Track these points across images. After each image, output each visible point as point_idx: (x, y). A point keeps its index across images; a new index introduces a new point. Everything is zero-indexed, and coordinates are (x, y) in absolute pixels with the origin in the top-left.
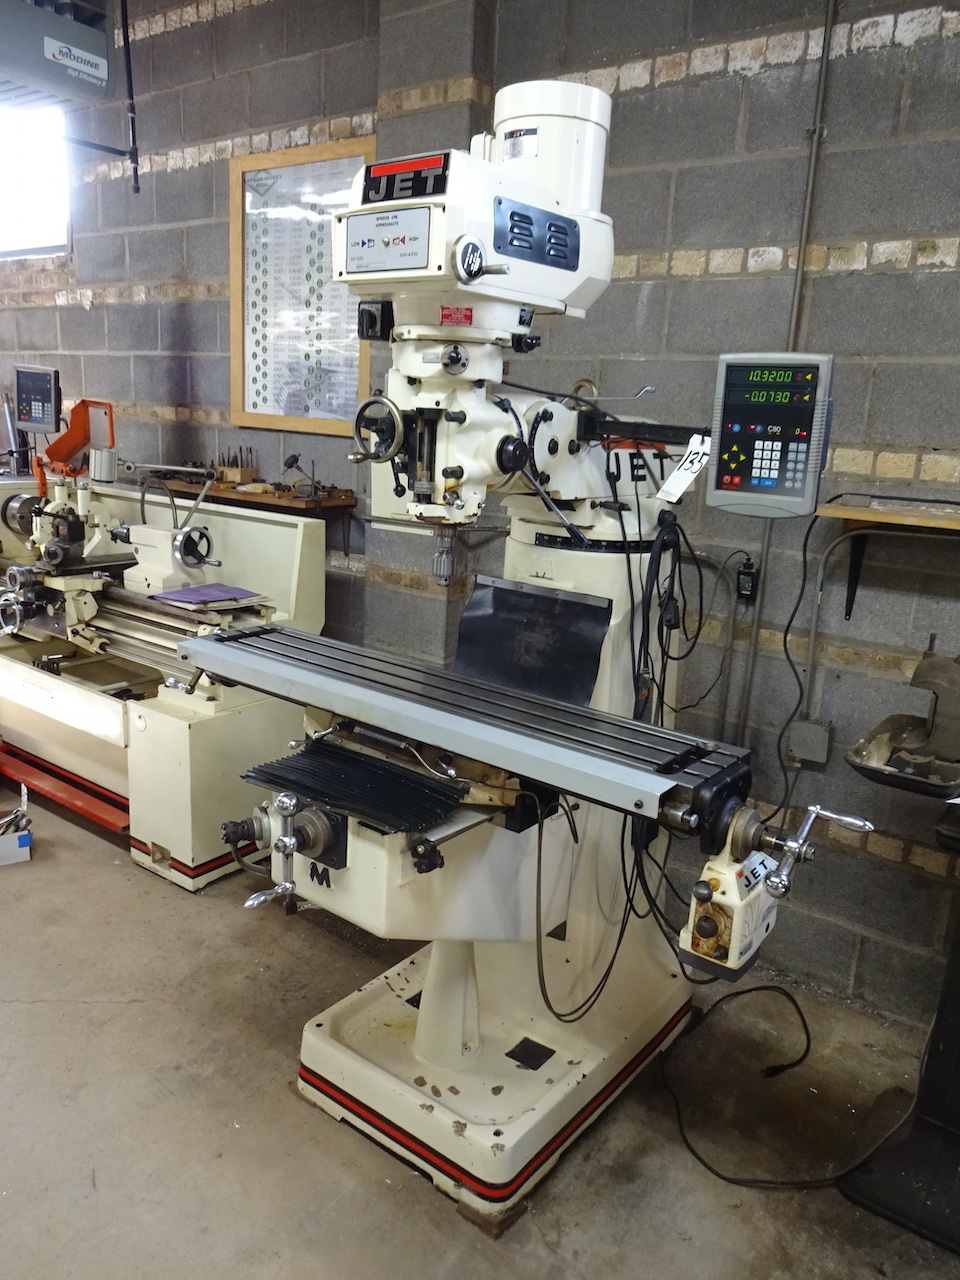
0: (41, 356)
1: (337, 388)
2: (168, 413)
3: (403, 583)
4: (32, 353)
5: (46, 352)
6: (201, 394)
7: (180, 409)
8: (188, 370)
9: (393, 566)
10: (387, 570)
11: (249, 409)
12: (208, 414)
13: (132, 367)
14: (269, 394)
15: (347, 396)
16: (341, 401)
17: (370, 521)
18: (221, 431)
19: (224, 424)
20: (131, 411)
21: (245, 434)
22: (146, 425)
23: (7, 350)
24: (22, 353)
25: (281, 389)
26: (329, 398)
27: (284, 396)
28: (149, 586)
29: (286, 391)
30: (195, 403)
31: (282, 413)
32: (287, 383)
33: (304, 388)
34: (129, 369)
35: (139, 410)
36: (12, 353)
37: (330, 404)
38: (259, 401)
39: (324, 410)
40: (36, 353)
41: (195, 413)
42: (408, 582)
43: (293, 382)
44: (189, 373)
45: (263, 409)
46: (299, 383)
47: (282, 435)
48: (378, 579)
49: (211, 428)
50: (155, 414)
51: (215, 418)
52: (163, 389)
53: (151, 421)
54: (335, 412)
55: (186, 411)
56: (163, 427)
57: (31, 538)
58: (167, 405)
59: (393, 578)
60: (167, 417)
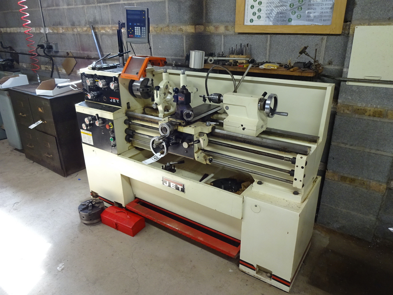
0: (110, 5)
1: (314, 7)
2: (190, 29)
3: (367, 114)
4: (105, 4)
5: (113, 3)
6: (213, 17)
7: (197, 26)
8: (204, 5)
9: (360, 105)
10: (355, 107)
11: (247, 23)
12: (217, 28)
13: (167, 6)
14: (263, 14)
15: (322, 11)
16: (316, 14)
17: (346, 81)
18: (225, 36)
19: (227, 32)
20: (166, 29)
21: (242, 37)
22: (176, 36)
23: (90, 4)
24: (99, 5)
25: (272, 10)
26: (308, 13)
27: (274, 14)
28: (244, 129)
29: (276, 11)
30: (208, 22)
31: (271, 24)
32: (277, 7)
33: (289, 8)
34: (165, 8)
35: (171, 28)
36: (93, 5)
37: (309, 16)
38: (255, 18)
39: (304, 20)
40: (107, 4)
41: (207, 28)
42: (372, 113)
43: (281, 6)
44: (204, 7)
45: (256, 22)
46: (286, 6)
47: (269, 36)
48: (348, 112)
49: (219, 35)
50: (181, 30)
51: (222, 29)
52: (187, 17)
53: (179, 33)
54: (312, 20)
55: (202, 28)
56: (186, 37)
57: (155, 102)
58: (189, 25)
59: (358, 111)
60: (189, 31)
